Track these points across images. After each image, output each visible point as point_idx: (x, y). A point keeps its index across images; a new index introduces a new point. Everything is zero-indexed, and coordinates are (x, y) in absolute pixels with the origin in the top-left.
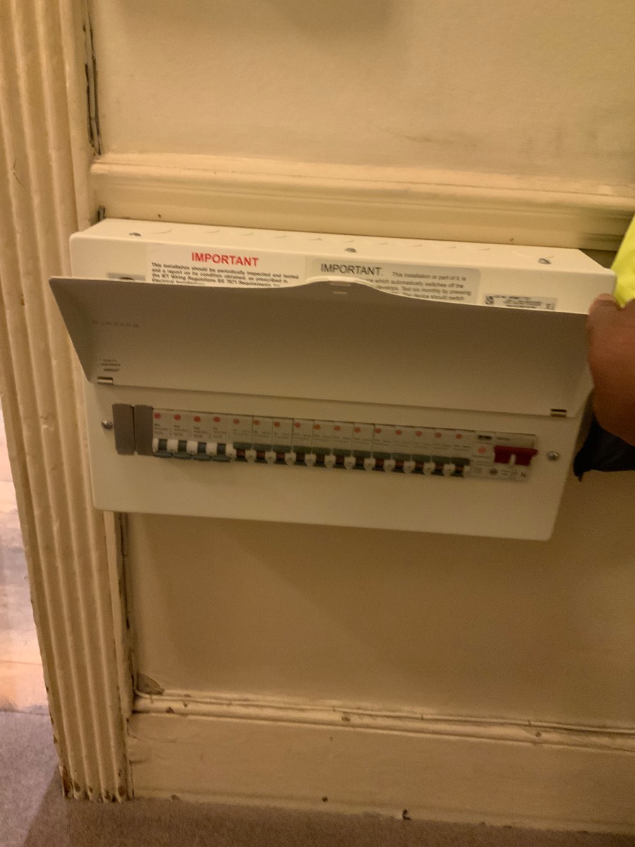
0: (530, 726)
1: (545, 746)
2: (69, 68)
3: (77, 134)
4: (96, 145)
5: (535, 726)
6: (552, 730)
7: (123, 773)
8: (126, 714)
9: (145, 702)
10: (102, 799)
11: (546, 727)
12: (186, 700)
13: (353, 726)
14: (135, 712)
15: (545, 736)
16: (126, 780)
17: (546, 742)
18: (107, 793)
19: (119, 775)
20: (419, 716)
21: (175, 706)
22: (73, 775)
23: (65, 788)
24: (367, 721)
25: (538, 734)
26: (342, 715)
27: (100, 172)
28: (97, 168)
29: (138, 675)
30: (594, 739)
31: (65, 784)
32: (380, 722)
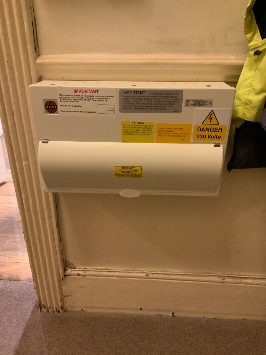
0: (220, 276)
1: (227, 284)
2: (26, 23)
3: (30, 48)
4: (38, 53)
5: (222, 276)
6: (229, 277)
7: (62, 300)
8: (62, 276)
9: (69, 272)
10: (54, 311)
11: (227, 276)
12: (85, 270)
13: (150, 278)
14: (65, 276)
15: (226, 280)
16: (63, 304)
17: (227, 282)
18: (56, 309)
19: (60, 301)
20: (176, 273)
21: (81, 273)
22: (43, 302)
23: (40, 307)
24: (155, 276)
25: (223, 279)
26: (145, 274)
27: (39, 62)
28: (38, 61)
29: (66, 260)
30: (246, 281)
31: (40, 306)
32: (160, 276)
